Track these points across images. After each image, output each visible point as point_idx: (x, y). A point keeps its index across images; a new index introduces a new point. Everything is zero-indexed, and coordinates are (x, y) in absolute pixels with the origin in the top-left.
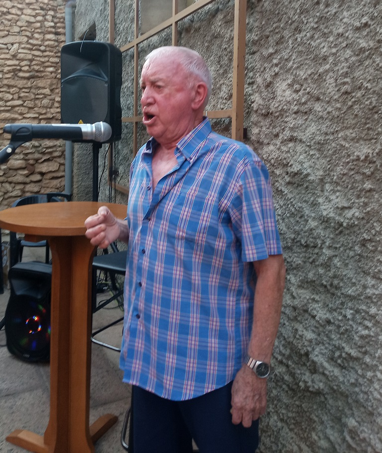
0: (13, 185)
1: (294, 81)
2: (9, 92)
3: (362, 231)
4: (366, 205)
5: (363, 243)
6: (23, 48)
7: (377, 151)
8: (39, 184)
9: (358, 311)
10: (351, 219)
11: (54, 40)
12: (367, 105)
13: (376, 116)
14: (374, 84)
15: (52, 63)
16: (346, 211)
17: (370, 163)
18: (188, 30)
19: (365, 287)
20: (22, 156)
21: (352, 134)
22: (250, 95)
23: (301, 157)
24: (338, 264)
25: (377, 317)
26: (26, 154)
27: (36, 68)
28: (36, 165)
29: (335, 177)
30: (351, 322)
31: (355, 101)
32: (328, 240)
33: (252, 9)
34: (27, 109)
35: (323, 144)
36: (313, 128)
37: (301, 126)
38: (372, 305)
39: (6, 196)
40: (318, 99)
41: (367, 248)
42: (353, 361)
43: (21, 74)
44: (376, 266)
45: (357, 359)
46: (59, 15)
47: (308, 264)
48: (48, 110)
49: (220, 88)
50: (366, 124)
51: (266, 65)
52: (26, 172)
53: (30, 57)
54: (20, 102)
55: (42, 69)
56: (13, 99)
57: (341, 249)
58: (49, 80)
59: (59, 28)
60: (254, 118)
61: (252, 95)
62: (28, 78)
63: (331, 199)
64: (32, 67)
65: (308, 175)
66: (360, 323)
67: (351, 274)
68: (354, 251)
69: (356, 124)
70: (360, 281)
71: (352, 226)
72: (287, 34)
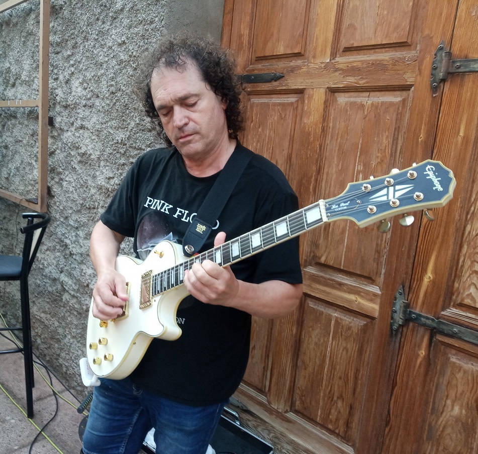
1: (84, 81)
10: (113, 185)
12: (123, 103)
13: (127, 111)
14: (127, 88)
18: (7, 23)
21: (114, 124)
22: (55, 89)
23: (87, 141)
31: (117, 100)
33: (56, 14)
36: (94, 119)
40: (98, 97)
49: (33, 81)
50: (122, 116)
51: (66, 64)
60: (58, 108)
61: (57, 89)
63: (103, 172)
65: (90, 155)
69: (117, 117)
72: (79, 40)
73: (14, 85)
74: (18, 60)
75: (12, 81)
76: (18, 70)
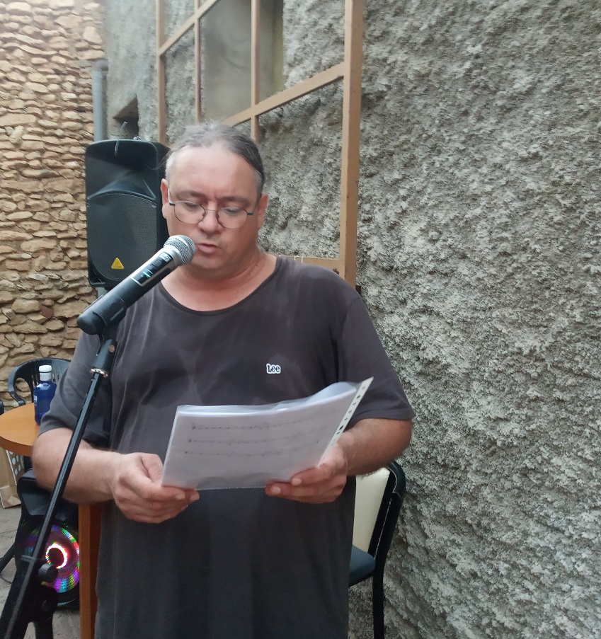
0: (22, 336)
1: (431, 226)
2: (11, 200)
3: (523, 455)
4: (529, 419)
5: (525, 473)
6: (30, 133)
7: (547, 344)
8: (59, 334)
9: (515, 566)
10: (508, 437)
11: (77, 121)
12: (534, 276)
13: (547, 294)
14: (546, 246)
15: (74, 154)
16: (502, 424)
17: (536, 360)
18: (274, 128)
19: (526, 534)
20: (33, 294)
21: (511, 315)
22: (365, 238)
23: (439, 339)
24: (489, 497)
25: (542, 578)
26: (40, 292)
27: (51, 162)
28: (56, 307)
29: (487, 375)
30: (505, 581)
31: (518, 268)
32: (475, 461)
33: (369, 108)
34: (38, 224)
35: (471, 323)
36: (455, 298)
37: (439, 293)
38: (535, 560)
39: (12, 353)
40: (464, 257)
41: (530, 480)
42: (508, 633)
43: (28, 172)
44: (542, 508)
45: (513, 631)
46: (83, 82)
47: (446, 491)
48: (71, 225)
49: (321, 222)
50: (532, 303)
51: (389, 196)
52: (40, 317)
53: (41, 146)
54: (27, 214)
55: (59, 164)
56: (17, 210)
57: (494, 476)
58: (71, 181)
59: (84, 101)
60: (371, 272)
61: (369, 237)
62: (39, 178)
63: (480, 404)
64: (44, 161)
65: (448, 366)
66: (518, 583)
67: (506, 513)
68: (512, 481)
69: (518, 302)
70: (519, 524)
71: (510, 446)
72: (419, 153)
73: (284, 227)
74: (293, 187)
75: (281, 220)
76: (292, 203)
